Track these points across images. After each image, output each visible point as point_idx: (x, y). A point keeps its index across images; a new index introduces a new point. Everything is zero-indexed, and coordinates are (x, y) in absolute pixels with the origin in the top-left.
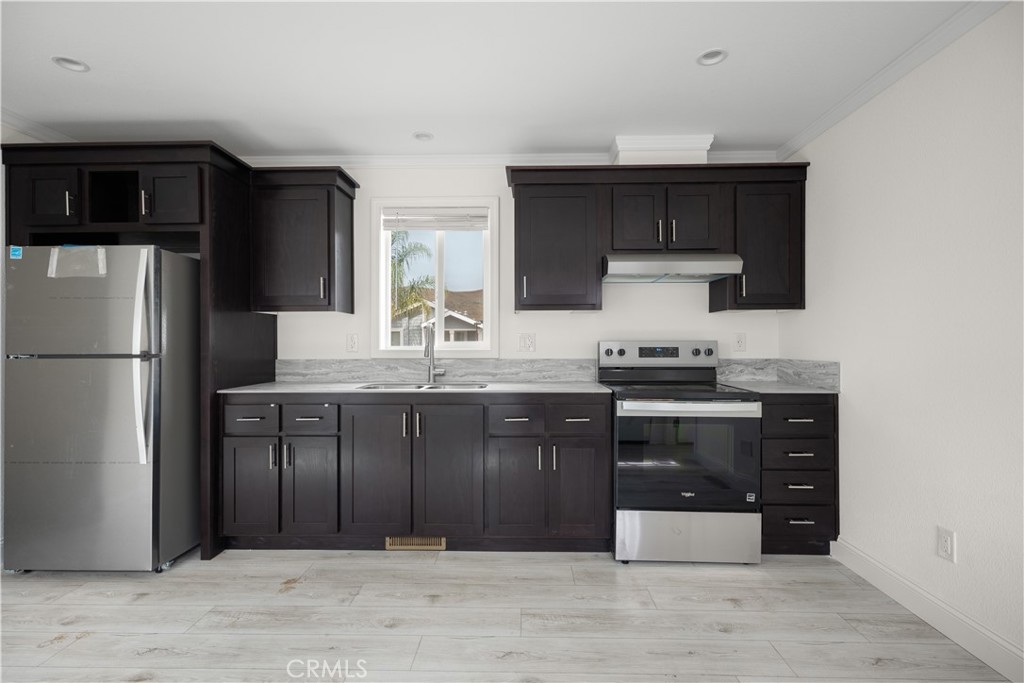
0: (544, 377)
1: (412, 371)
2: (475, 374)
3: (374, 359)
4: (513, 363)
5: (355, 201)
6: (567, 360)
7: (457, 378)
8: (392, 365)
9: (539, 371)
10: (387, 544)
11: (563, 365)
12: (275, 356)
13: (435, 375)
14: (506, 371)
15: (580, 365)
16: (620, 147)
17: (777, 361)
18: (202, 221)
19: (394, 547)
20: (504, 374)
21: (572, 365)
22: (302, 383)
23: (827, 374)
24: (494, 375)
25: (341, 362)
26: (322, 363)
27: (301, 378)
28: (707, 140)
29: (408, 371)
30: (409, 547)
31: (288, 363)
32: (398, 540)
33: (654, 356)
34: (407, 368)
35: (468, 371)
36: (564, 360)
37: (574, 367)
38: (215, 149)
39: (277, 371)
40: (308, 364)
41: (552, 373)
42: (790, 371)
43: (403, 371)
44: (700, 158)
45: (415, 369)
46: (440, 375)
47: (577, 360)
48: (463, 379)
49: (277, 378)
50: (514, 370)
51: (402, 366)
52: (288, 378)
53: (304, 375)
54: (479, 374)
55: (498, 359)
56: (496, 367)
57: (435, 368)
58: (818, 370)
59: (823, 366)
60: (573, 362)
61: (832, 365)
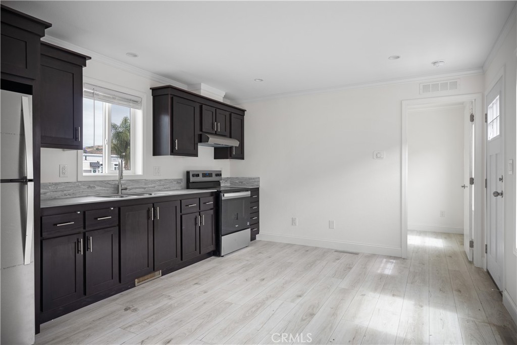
1: (104, 188)
2: (136, 188)
3: (80, 182)
4: (153, 182)
6: (173, 179)
8: (92, 185)
10: (136, 283)
11: (172, 182)
13: (122, 189)
14: (150, 186)
15: (178, 182)
16: (202, 87)
17: (230, 178)
19: (139, 284)
20: (148, 188)
21: (175, 181)
23: (255, 181)
24: (144, 188)
25: (56, 184)
28: (223, 94)
29: (101, 188)
30: (146, 281)
32: (141, 279)
33: (206, 177)
34: (101, 186)
35: (132, 187)
37: (175, 183)
42: (237, 181)
43: (98, 188)
44: (220, 99)
45: (105, 187)
48: (132, 191)
50: (153, 185)
51: (98, 186)
54: (138, 188)
55: (146, 180)
56: (145, 184)
58: (251, 181)
59: (254, 179)
60: (175, 180)
61: (257, 178)
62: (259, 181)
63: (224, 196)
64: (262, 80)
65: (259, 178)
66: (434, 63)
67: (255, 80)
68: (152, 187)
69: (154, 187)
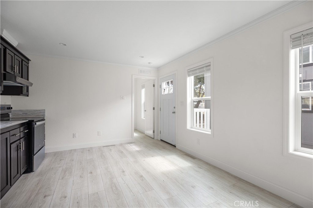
58: (36, 112)
59: (39, 111)
61: (42, 110)
62: (45, 112)
63: (36, 124)
64: (65, 45)
65: (45, 110)
66: (149, 63)
67: (60, 43)
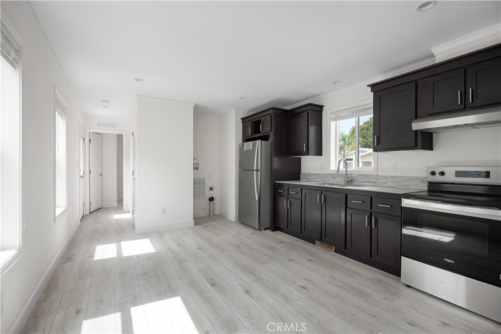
0: (400, 186)
2: (366, 182)
3: (328, 174)
4: (384, 177)
5: (323, 112)
6: (414, 177)
7: (358, 183)
8: (334, 176)
9: (398, 182)
10: (316, 243)
11: (411, 180)
12: (301, 172)
13: (347, 181)
14: (381, 181)
15: (422, 180)
16: (435, 53)
18: (271, 131)
19: (318, 245)
20: (379, 182)
22: (307, 181)
24: (375, 183)
25: (318, 174)
26: (313, 175)
27: (306, 180)
29: (339, 179)
31: (304, 174)
32: (319, 242)
33: (468, 177)
35: (363, 180)
36: (412, 177)
37: (419, 181)
38: (274, 109)
39: (301, 177)
40: (309, 175)
41: (405, 184)
46: (349, 181)
47: (421, 177)
48: (362, 183)
49: (301, 179)
50: (384, 181)
51: (338, 177)
52: (304, 180)
53: (308, 179)
54: (368, 182)
55: (377, 175)
56: (375, 179)
57: (347, 178)
60: (417, 178)
68: (384, 183)
69: (386, 183)
